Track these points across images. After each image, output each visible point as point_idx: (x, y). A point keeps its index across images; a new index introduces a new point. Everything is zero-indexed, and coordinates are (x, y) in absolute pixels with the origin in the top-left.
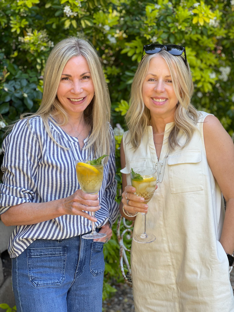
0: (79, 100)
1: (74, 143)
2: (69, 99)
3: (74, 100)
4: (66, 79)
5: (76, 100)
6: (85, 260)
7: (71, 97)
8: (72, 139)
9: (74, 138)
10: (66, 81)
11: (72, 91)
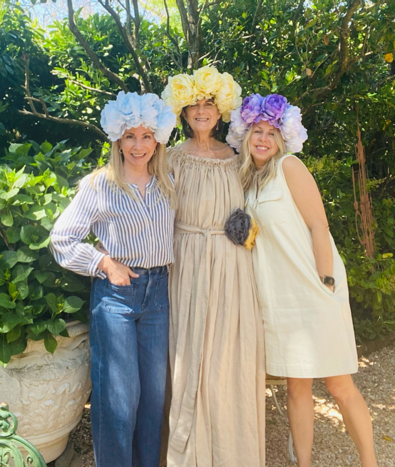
0: (140, 155)
1: (134, 190)
2: (132, 154)
3: (135, 155)
4: (130, 137)
5: (138, 155)
6: (151, 296)
7: (133, 152)
8: (133, 186)
9: (134, 185)
10: (130, 139)
11: (134, 148)
